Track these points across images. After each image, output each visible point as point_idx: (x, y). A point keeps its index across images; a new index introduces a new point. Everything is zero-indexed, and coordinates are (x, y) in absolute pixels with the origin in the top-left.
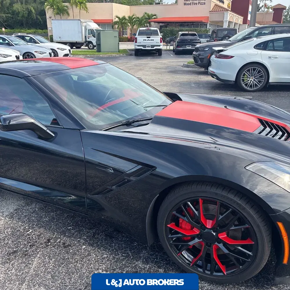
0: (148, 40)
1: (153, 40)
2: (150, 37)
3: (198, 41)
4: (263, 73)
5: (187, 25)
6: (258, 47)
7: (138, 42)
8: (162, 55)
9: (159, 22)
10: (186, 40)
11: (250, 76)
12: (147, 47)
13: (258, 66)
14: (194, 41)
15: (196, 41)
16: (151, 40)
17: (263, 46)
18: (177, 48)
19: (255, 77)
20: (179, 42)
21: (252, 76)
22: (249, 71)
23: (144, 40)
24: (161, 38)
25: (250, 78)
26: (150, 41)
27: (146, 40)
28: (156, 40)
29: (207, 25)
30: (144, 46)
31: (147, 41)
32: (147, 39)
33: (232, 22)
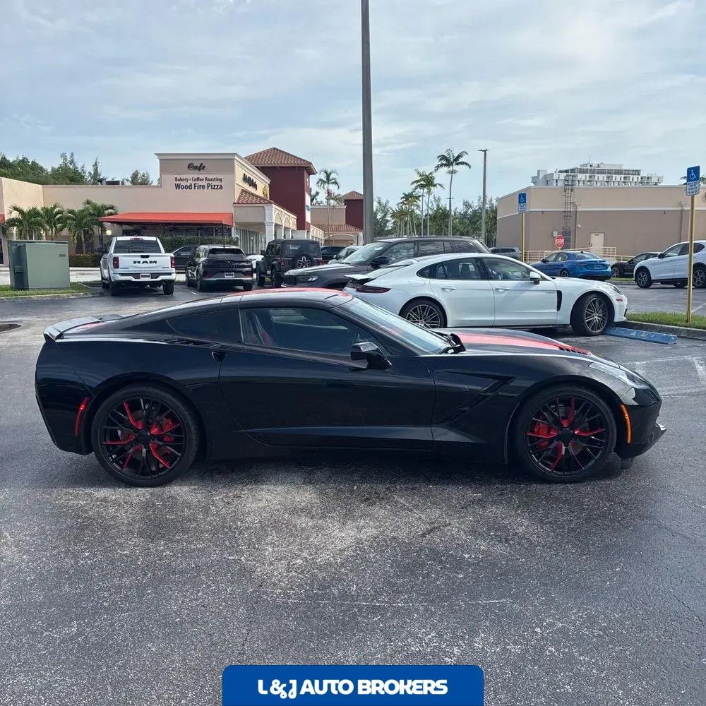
0: (143, 263)
1: (156, 262)
2: (147, 257)
3: (245, 264)
4: (437, 313)
5: (187, 230)
6: (421, 273)
7: (120, 266)
8: (174, 294)
9: (120, 223)
10: (223, 262)
11: (418, 319)
12: (143, 276)
13: (428, 302)
14: (237, 264)
15: (243, 264)
16: (151, 262)
17: (430, 272)
18: (205, 279)
19: (425, 320)
20: (207, 266)
21: (421, 319)
22: (415, 310)
23: (135, 262)
24: (172, 258)
25: (418, 322)
26: (149, 265)
27: (139, 262)
28: (162, 261)
29: (230, 230)
30: (136, 275)
31: (141, 265)
32: (142, 260)
33: (280, 225)
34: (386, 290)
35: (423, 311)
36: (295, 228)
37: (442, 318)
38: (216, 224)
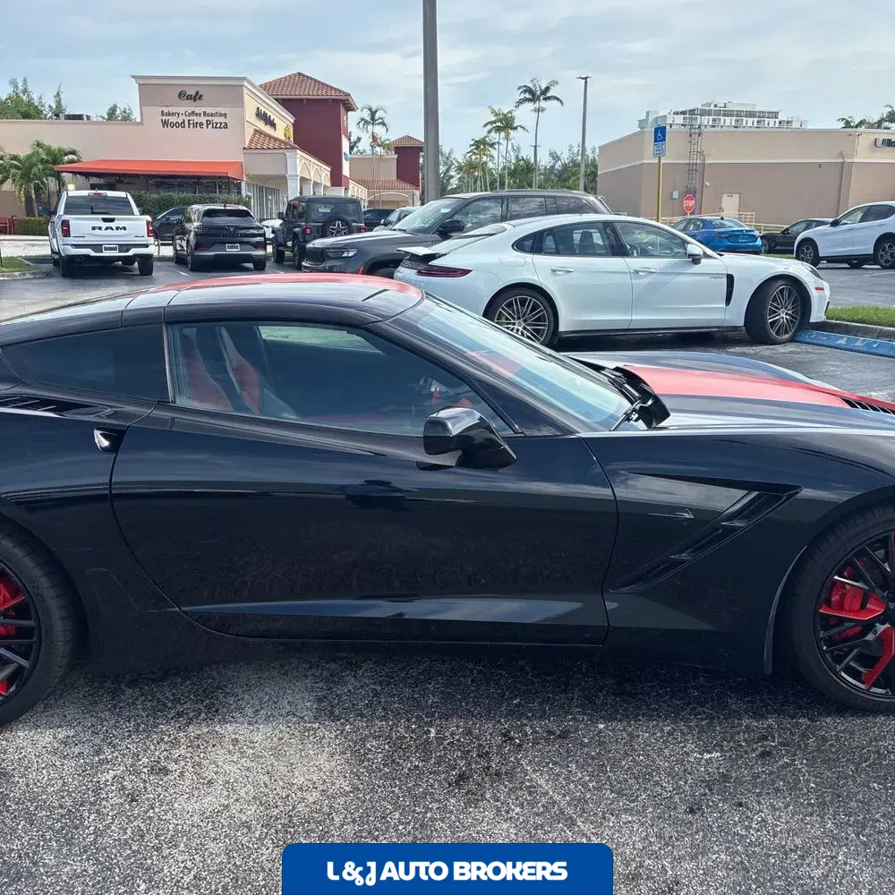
0: (107, 228)
1: (125, 228)
2: (112, 220)
3: (256, 232)
4: (543, 310)
5: (180, 186)
6: (520, 245)
7: (72, 235)
8: (154, 274)
9: (87, 175)
10: (222, 228)
11: (513, 318)
12: (106, 250)
13: (529, 292)
14: (244, 231)
15: (252, 231)
16: (117, 228)
17: (533, 244)
18: (196, 253)
19: (525, 321)
20: (201, 235)
21: (519, 318)
22: (510, 305)
23: (94, 228)
24: (148, 223)
25: (514, 324)
26: (115, 232)
27: (100, 228)
28: (134, 228)
29: (238, 187)
30: (97, 247)
31: (103, 232)
32: (105, 225)
33: (307, 179)
34: (466, 272)
35: (523, 305)
36: (329, 184)
37: (552, 318)
38: (220, 177)
